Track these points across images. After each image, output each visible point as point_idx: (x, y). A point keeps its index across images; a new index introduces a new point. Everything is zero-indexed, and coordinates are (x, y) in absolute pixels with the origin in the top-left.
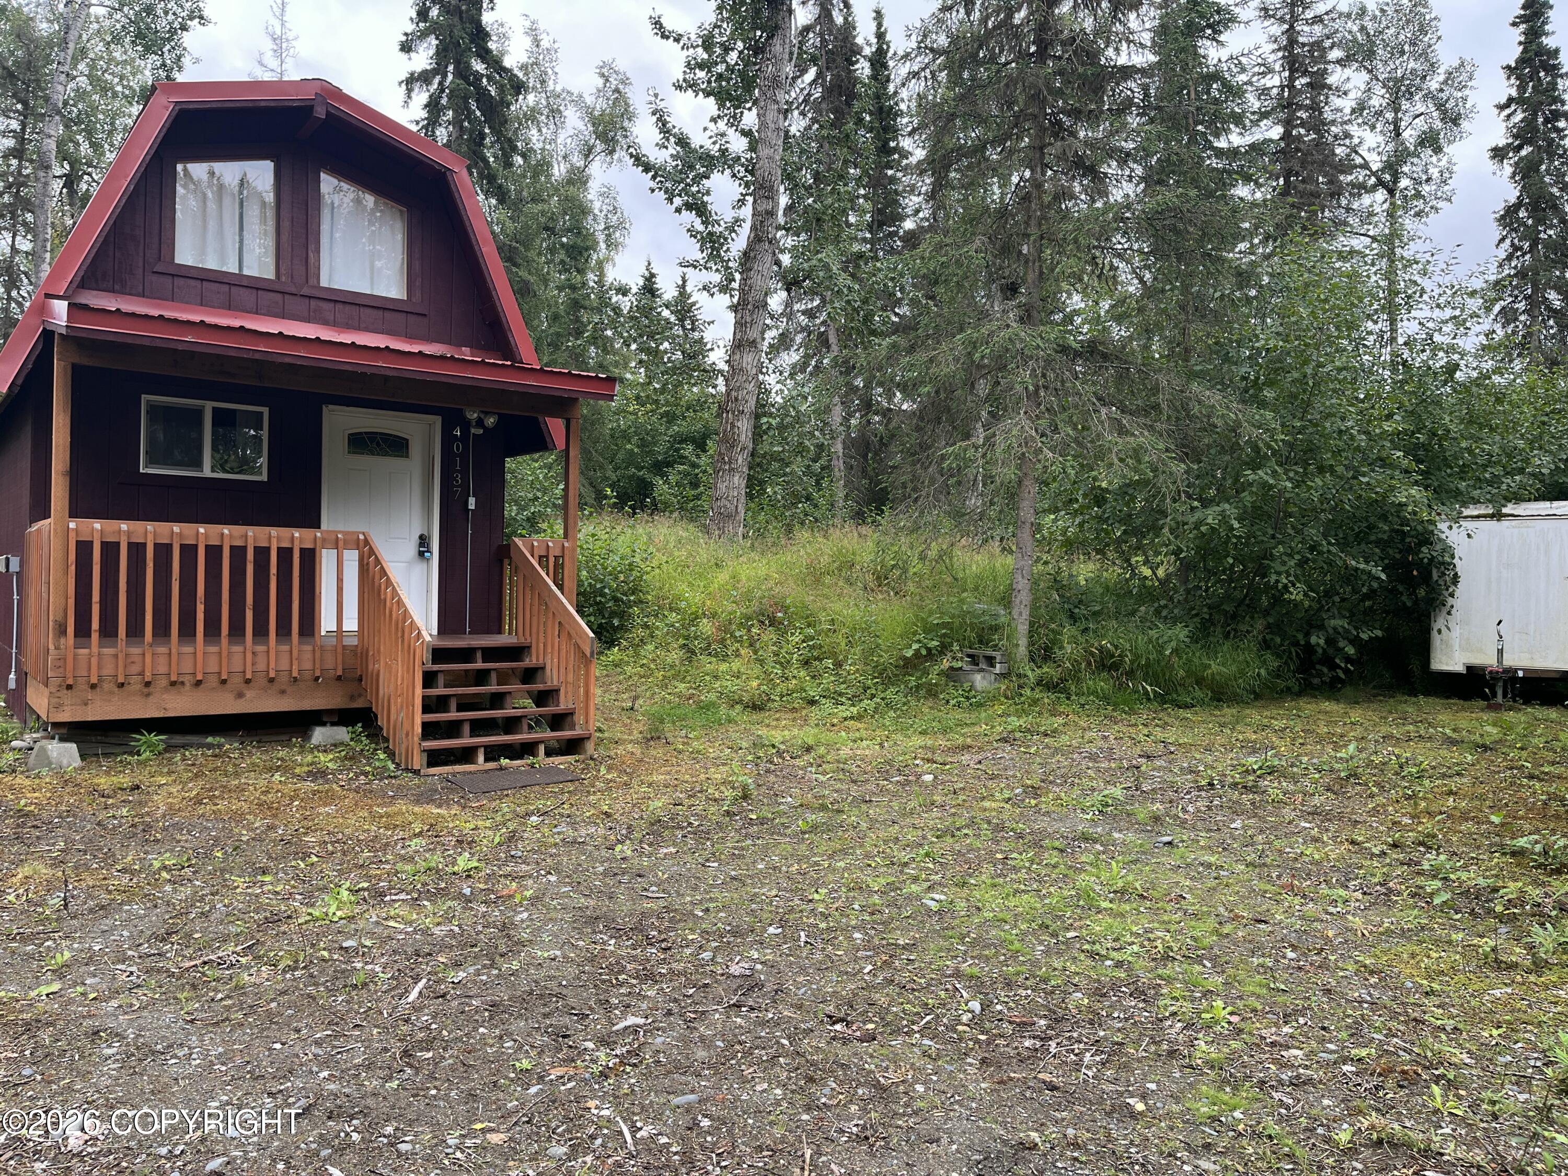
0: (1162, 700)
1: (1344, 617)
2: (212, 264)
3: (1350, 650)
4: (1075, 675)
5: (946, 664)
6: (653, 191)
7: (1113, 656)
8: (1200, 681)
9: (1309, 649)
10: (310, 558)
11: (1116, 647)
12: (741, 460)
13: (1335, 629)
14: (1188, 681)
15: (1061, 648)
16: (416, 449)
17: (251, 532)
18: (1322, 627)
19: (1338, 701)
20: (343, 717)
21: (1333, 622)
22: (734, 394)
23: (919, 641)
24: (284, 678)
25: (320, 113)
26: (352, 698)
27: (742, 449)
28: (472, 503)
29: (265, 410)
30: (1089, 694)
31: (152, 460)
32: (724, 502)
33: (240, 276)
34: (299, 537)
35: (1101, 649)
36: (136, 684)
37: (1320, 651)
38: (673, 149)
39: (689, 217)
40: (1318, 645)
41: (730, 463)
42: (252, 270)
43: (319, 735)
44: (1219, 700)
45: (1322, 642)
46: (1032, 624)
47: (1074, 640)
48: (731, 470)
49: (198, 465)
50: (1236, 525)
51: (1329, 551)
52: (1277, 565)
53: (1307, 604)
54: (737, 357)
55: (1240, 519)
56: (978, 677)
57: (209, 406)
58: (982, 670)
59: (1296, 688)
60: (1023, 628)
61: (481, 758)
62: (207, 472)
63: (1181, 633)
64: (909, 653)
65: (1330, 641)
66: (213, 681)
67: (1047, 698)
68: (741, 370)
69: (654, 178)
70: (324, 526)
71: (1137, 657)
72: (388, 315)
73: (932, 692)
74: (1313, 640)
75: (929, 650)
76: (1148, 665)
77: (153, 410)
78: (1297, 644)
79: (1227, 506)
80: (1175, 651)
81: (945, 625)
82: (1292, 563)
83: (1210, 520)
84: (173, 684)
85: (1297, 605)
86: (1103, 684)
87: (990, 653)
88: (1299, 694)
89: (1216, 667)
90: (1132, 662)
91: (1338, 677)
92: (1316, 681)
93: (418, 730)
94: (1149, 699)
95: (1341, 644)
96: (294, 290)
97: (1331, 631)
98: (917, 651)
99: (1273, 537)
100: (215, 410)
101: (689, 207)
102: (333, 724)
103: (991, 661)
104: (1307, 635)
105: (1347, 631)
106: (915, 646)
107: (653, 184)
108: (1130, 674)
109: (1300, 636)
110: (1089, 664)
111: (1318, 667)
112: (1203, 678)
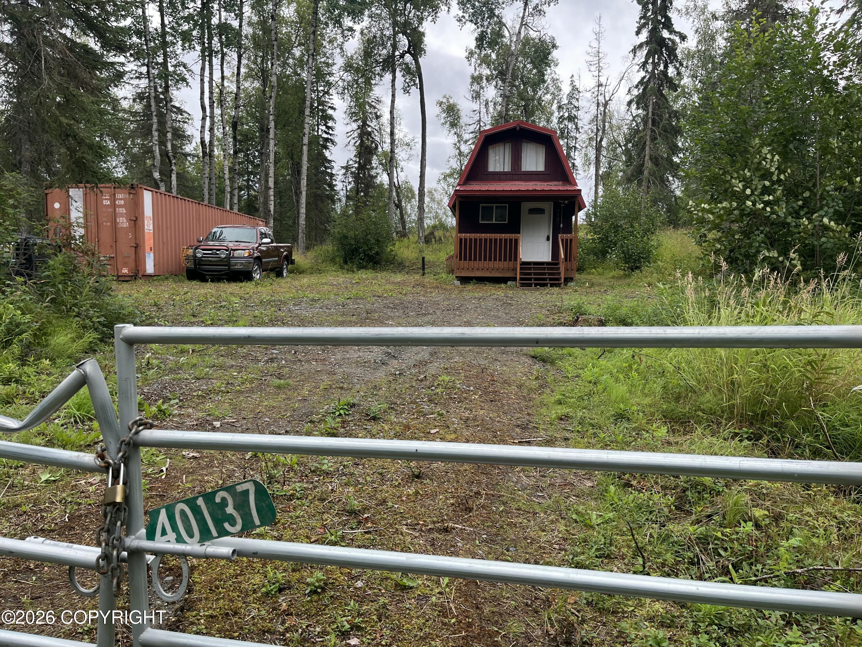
2: (497, 170)
10: (516, 241)
16: (547, 212)
17: (493, 235)
20: (514, 279)
25: (518, 129)
28: (561, 226)
29: (507, 205)
31: (482, 220)
33: (504, 172)
34: (513, 236)
36: (470, 269)
42: (506, 170)
43: (509, 283)
49: (492, 220)
57: (494, 205)
61: (533, 286)
62: (494, 222)
66: (485, 269)
70: (521, 233)
72: (539, 176)
77: (483, 207)
96: (515, 173)
100: (496, 206)
102: (512, 281)
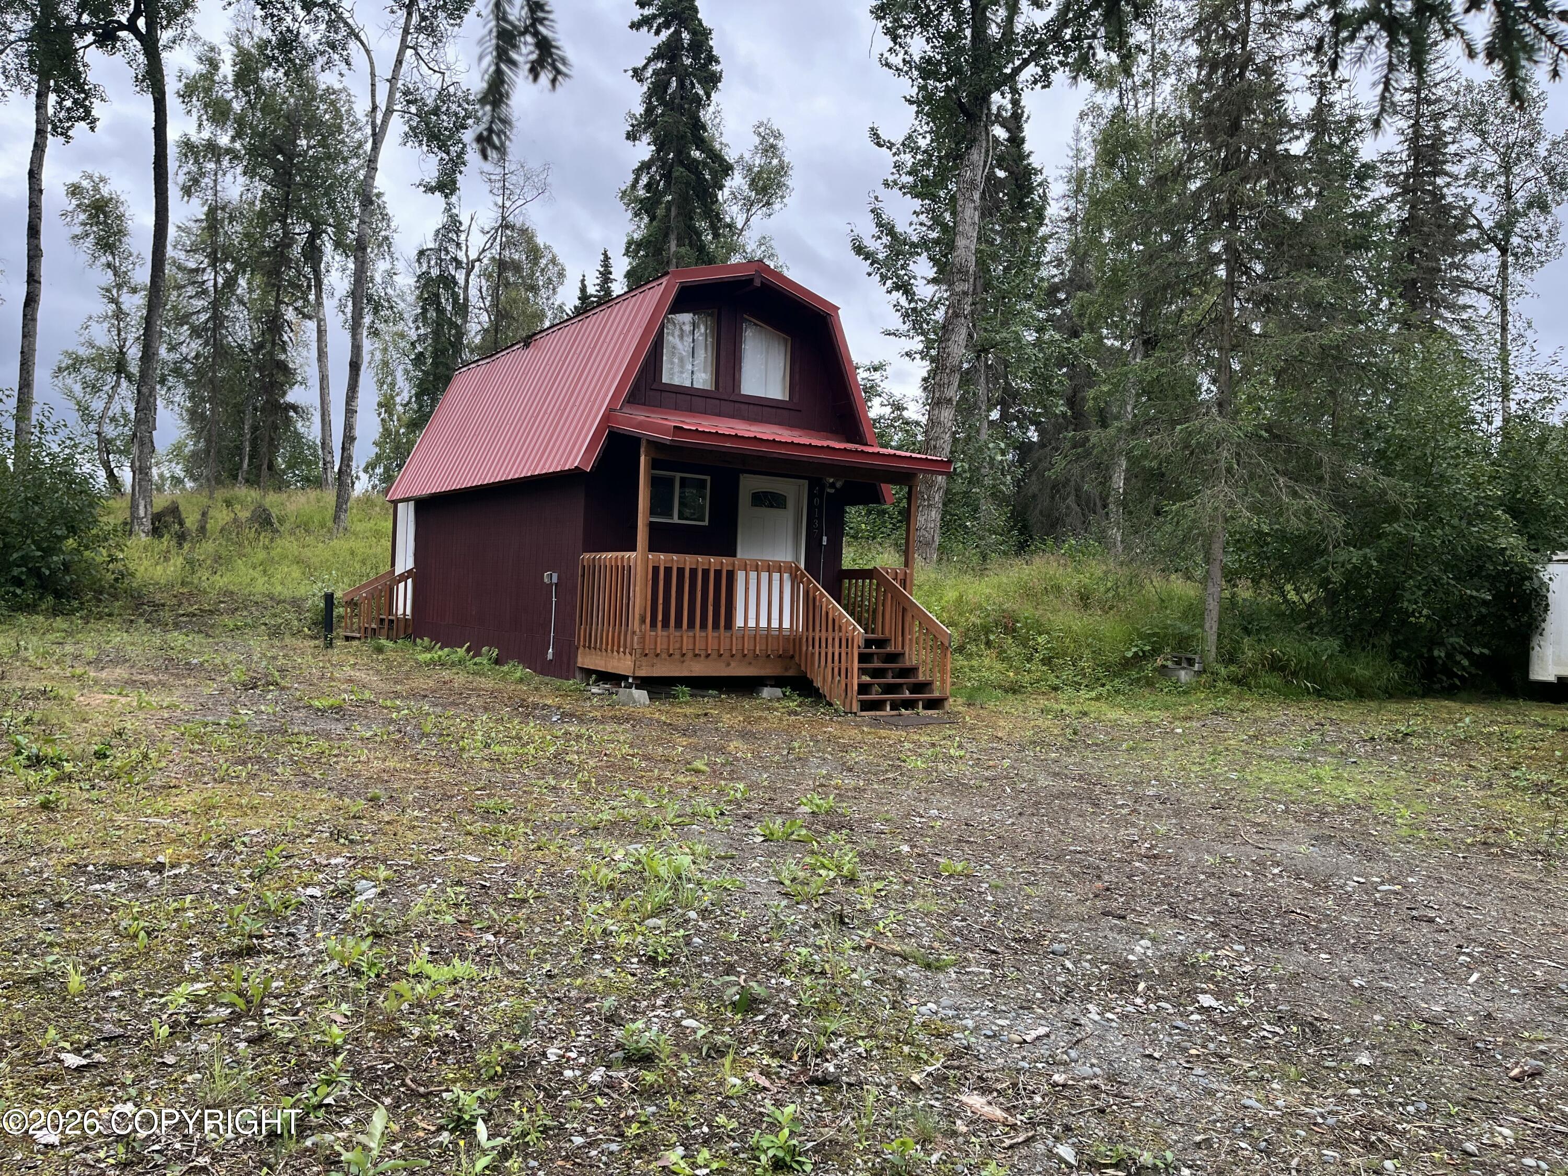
0: (1318, 693)
1: (1460, 636)
3: (1465, 663)
4: (1253, 673)
5: (1159, 662)
6: (869, 274)
7: (1280, 660)
8: (1347, 682)
9: (1432, 660)
10: (731, 576)
11: (1284, 654)
12: (938, 497)
13: (1452, 645)
14: (1338, 681)
15: (1243, 653)
16: (791, 503)
18: (1442, 644)
19: (1455, 701)
20: (778, 682)
21: (1451, 640)
22: (933, 443)
23: (1137, 646)
24: (751, 655)
25: (757, 283)
26: (786, 669)
27: (940, 488)
28: (826, 542)
29: (708, 478)
30: (1265, 687)
32: (923, 532)
33: (692, 388)
35: (1272, 654)
37: (1440, 662)
38: (886, 240)
39: (898, 295)
40: (1440, 657)
41: (929, 500)
42: (698, 385)
43: (766, 692)
44: (1362, 697)
45: (1443, 655)
46: (1219, 635)
47: (1252, 647)
48: (929, 506)
49: (670, 515)
50: (1375, 563)
51: (1448, 584)
52: (1407, 595)
53: (1429, 626)
54: (936, 412)
55: (1379, 561)
56: (1183, 673)
57: (678, 475)
58: (1184, 668)
59: (1421, 692)
60: (1212, 638)
61: (888, 708)
62: (676, 520)
63: (1334, 644)
64: (1129, 654)
65: (1449, 656)
66: (715, 655)
67: (1235, 690)
68: (939, 423)
69: (872, 264)
70: (739, 556)
71: (1300, 661)
72: (779, 411)
73: (1150, 683)
74: (1436, 653)
75: (1144, 652)
76: (1307, 668)
78: (1421, 656)
79: (1368, 550)
80: (1330, 657)
81: (1154, 635)
82: (1421, 593)
83: (1354, 560)
84: (696, 655)
85: (1421, 627)
86: (1275, 680)
87: (1190, 656)
88: (1423, 696)
89: (1361, 671)
90: (1296, 665)
91: (1455, 684)
92: (1437, 686)
93: (856, 687)
94: (1309, 693)
95: (1458, 657)
96: (726, 397)
97: (1449, 647)
98: (1136, 653)
99: (1404, 573)
100: (682, 478)
101: (897, 287)
102: (772, 686)
103: (1191, 662)
104: (1430, 650)
105: (1461, 647)
106: (1134, 649)
107: (870, 270)
108: (1294, 674)
109: (1425, 650)
110: (1264, 666)
111: (1439, 676)
112: (1349, 680)
